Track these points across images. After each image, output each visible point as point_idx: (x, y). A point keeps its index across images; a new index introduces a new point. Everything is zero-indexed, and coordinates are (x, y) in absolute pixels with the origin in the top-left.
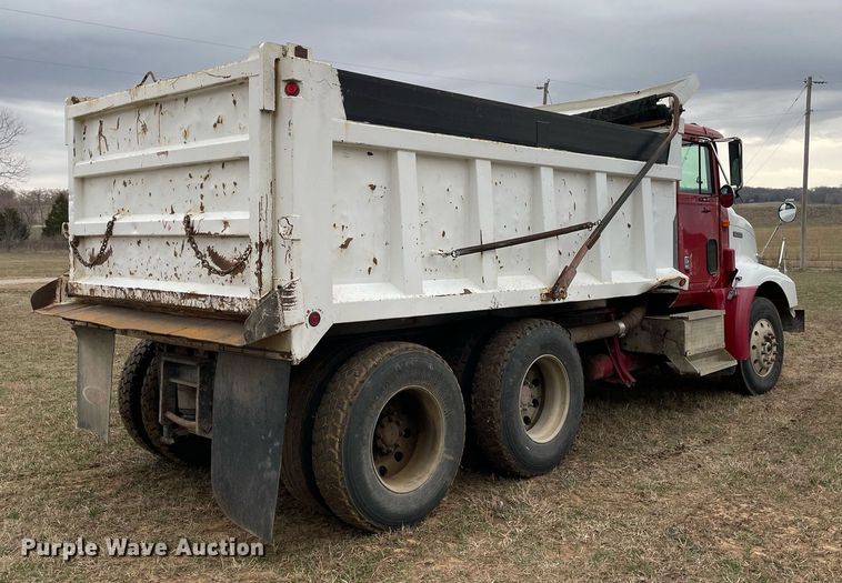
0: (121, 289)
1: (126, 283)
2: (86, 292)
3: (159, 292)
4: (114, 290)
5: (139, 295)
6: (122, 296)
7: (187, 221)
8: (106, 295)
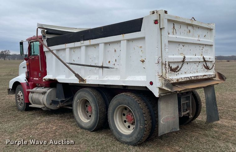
0: (188, 77)
1: (189, 75)
2: (175, 81)
3: (198, 76)
4: (186, 78)
5: (193, 78)
6: (189, 79)
7: (204, 58)
8: (183, 80)
